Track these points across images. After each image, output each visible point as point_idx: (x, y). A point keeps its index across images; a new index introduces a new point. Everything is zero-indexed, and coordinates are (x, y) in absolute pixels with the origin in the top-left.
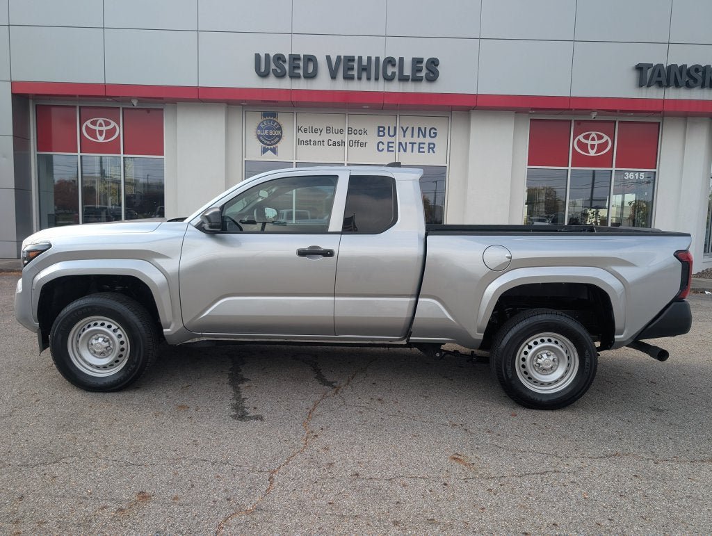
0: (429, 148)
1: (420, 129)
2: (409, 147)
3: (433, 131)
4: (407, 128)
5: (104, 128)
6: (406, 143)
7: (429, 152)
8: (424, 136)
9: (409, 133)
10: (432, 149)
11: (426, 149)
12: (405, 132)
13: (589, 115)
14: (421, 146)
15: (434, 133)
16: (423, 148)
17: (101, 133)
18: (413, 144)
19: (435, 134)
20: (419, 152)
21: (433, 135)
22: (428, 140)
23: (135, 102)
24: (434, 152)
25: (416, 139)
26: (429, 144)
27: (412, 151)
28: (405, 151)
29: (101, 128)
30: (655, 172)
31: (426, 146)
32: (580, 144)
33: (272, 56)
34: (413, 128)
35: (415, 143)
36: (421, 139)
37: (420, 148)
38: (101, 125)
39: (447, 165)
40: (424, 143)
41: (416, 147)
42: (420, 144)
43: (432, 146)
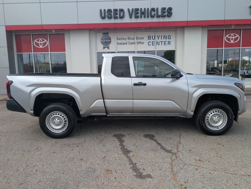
0: (168, 43)
1: (164, 36)
2: (160, 43)
3: (169, 37)
4: (159, 36)
5: (42, 42)
6: (159, 42)
7: (168, 45)
8: (166, 39)
9: (160, 37)
10: (169, 43)
11: (167, 44)
12: (158, 38)
14: (165, 42)
15: (170, 37)
16: (166, 43)
17: (41, 44)
18: (162, 42)
19: (170, 38)
20: (164, 45)
21: (169, 38)
22: (168, 40)
23: (54, 31)
24: (170, 45)
25: (163, 40)
26: (168, 42)
27: (162, 45)
28: (159, 45)
29: (41, 43)
31: (167, 43)
32: (227, 38)
33: (106, 10)
34: (161, 36)
35: (163, 42)
36: (165, 40)
37: (164, 43)
38: (41, 41)
39: (176, 50)
40: (166, 42)
41: (163, 43)
42: (164, 42)
43: (169, 42)
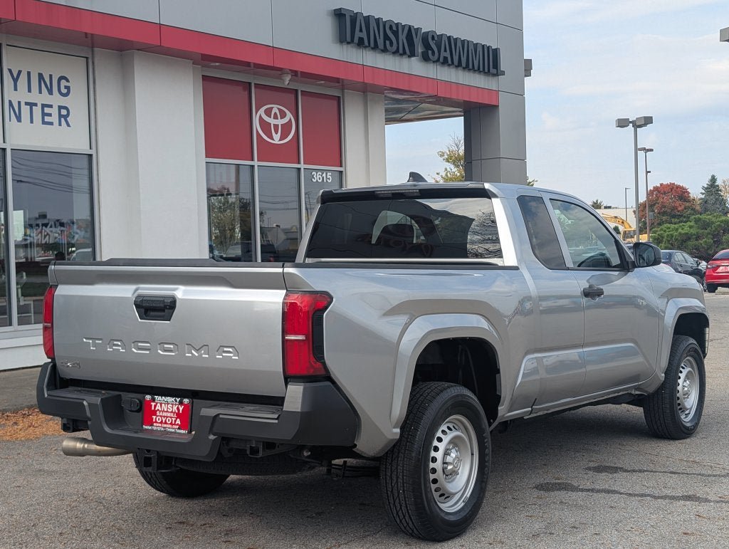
0: (60, 116)
1: (41, 76)
2: (25, 110)
3: (63, 83)
4: (20, 72)
6: (19, 103)
7: (60, 125)
8: (50, 92)
9: (23, 81)
10: (66, 117)
11: (55, 119)
12: (15, 80)
13: (280, 78)
14: (47, 110)
15: (66, 87)
16: (50, 115)
18: (31, 105)
19: (68, 88)
20: (44, 123)
21: (64, 91)
22: (56, 100)
24: (68, 125)
25: (34, 97)
26: (60, 108)
27: (32, 122)
28: (19, 119)
30: (341, 172)
31: (54, 111)
32: (263, 123)
34: (29, 73)
35: (36, 105)
36: (45, 98)
37: (44, 114)
39: (93, 152)
40: (51, 106)
41: (37, 111)
42: (44, 106)
43: (64, 112)
